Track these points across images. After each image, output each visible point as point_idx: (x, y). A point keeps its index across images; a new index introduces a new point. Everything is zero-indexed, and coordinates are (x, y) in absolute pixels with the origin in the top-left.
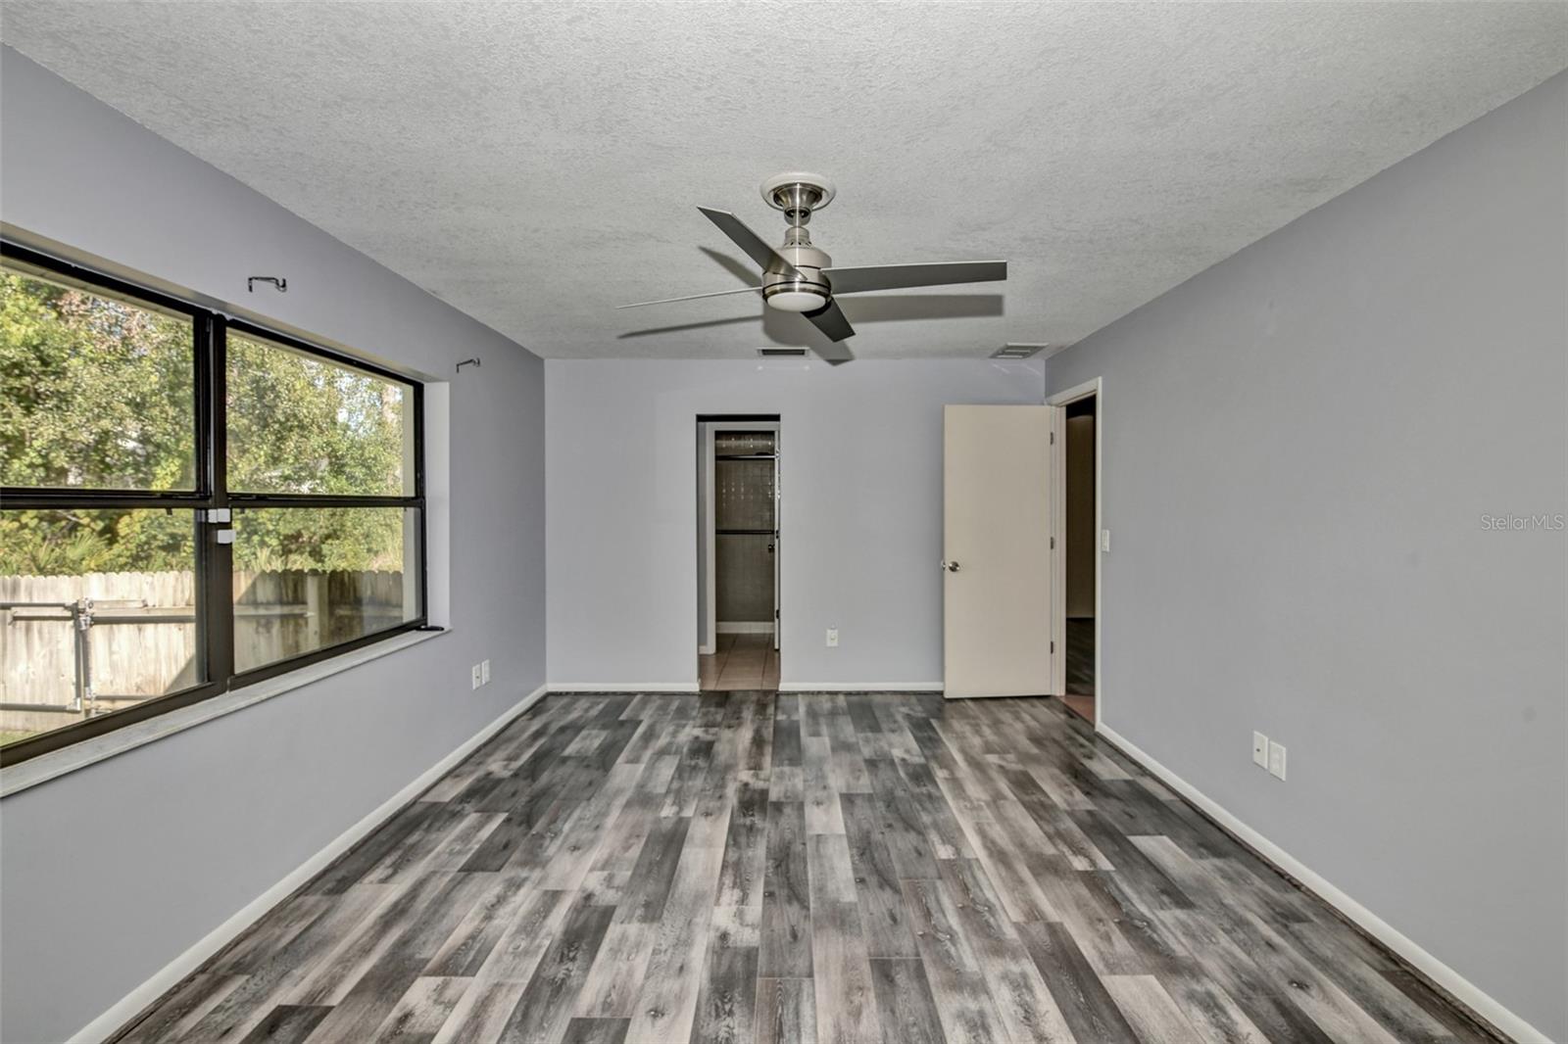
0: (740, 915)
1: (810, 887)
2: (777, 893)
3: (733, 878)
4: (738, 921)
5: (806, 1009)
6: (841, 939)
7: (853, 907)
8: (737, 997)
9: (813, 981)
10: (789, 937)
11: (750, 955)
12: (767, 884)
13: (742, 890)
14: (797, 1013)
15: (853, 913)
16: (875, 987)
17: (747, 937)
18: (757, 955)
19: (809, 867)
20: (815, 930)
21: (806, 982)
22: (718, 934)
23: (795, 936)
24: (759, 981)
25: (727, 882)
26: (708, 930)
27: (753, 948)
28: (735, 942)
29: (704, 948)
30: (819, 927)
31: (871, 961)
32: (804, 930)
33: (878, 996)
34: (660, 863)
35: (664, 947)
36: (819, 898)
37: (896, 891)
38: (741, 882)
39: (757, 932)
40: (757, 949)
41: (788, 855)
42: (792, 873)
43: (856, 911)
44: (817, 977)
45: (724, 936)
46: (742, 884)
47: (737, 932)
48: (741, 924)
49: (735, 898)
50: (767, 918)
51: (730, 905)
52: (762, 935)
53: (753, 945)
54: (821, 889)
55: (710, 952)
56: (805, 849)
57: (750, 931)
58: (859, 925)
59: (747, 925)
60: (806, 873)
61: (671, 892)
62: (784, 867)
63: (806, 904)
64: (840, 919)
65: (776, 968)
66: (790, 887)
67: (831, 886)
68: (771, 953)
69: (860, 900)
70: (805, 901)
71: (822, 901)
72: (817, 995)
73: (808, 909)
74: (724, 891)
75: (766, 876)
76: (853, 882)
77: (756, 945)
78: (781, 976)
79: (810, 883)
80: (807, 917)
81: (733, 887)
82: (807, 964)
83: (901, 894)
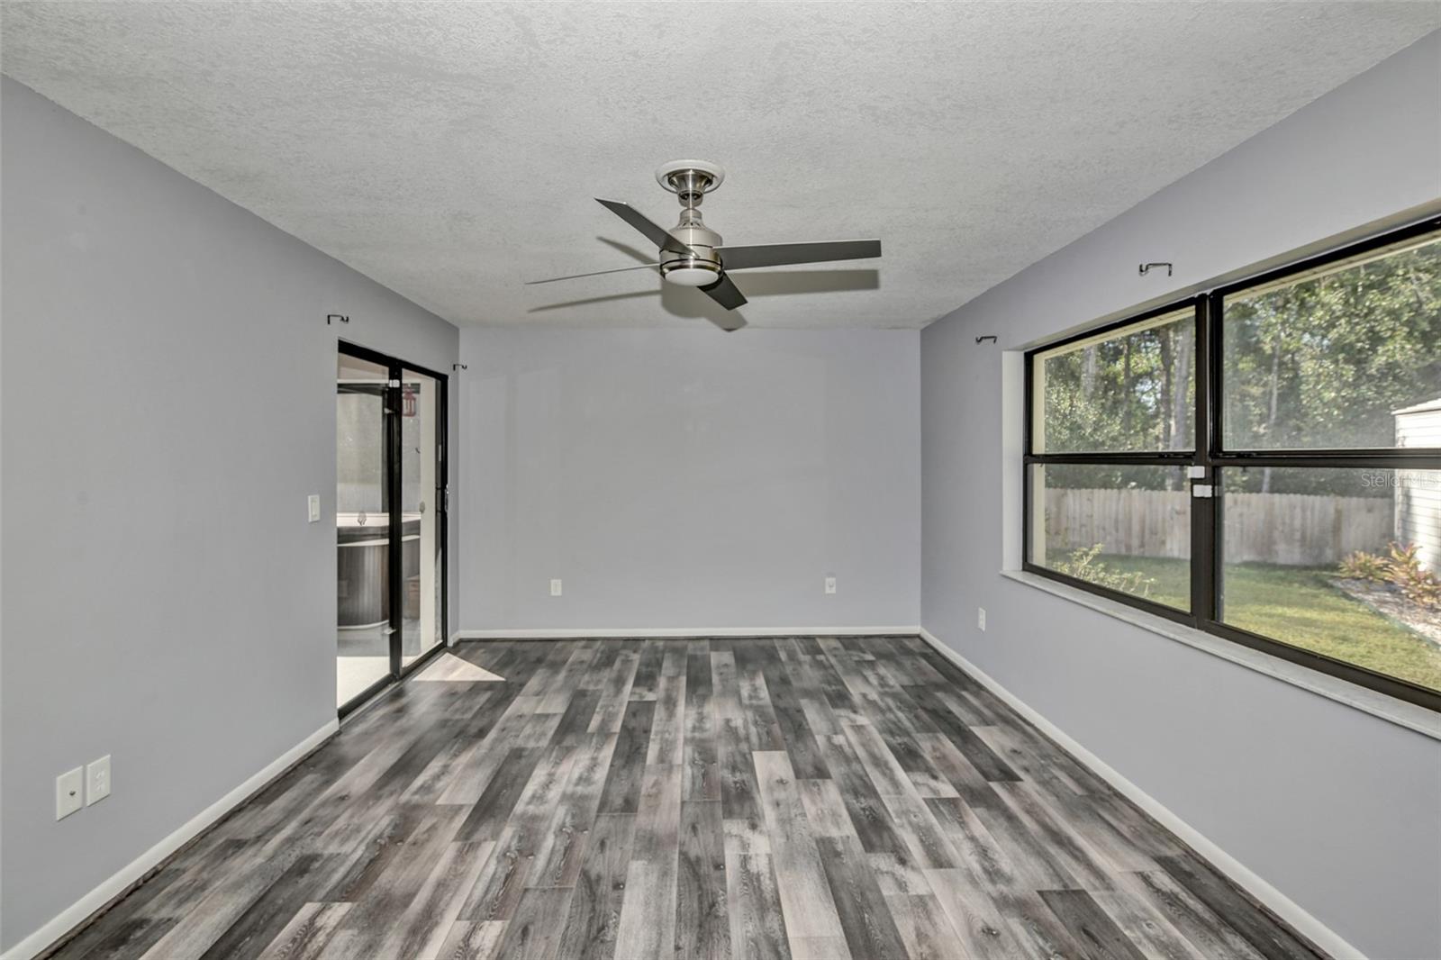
0: (745, 845)
1: (676, 876)
2: (712, 868)
3: (763, 888)
4: (745, 839)
5: (688, 785)
6: (655, 826)
7: (637, 856)
8: (733, 791)
9: (682, 798)
10: (699, 827)
11: (729, 814)
12: (723, 880)
13: (748, 871)
14: (694, 783)
15: (638, 849)
16: (639, 797)
17: (734, 827)
18: (723, 814)
19: (674, 905)
20: (676, 833)
21: (687, 797)
22: (759, 828)
23: (694, 828)
24: (720, 798)
25: (768, 882)
26: (769, 831)
27: (727, 818)
28: (743, 823)
29: (766, 818)
30: (672, 838)
31: (636, 811)
32: (686, 833)
33: (640, 792)
34: (860, 909)
35: (799, 818)
36: (667, 864)
37: (585, 874)
38: (751, 881)
39: (726, 830)
40: (724, 818)
41: (700, 926)
42: (695, 895)
43: (635, 851)
44: (679, 801)
45: (754, 827)
46: (751, 880)
47: (743, 831)
48: (741, 837)
49: (753, 862)
50: (720, 845)
51: (757, 855)
52: (722, 829)
53: (728, 821)
54: (665, 874)
55: (761, 815)
56: (678, 937)
57: (732, 831)
58: (636, 838)
59: (736, 836)
60: (680, 895)
61: (822, 869)
62: (706, 904)
63: (682, 857)
64: (652, 845)
65: (708, 805)
66: (696, 875)
67: (653, 879)
68: (713, 816)
69: (628, 862)
70: (683, 860)
71: (667, 861)
72: (679, 792)
73: (681, 853)
74: (768, 871)
75: (725, 891)
76: (627, 885)
77: (725, 821)
78: (705, 802)
79: (676, 882)
80: (682, 844)
81: (758, 873)
82: (685, 809)
83: (582, 869)
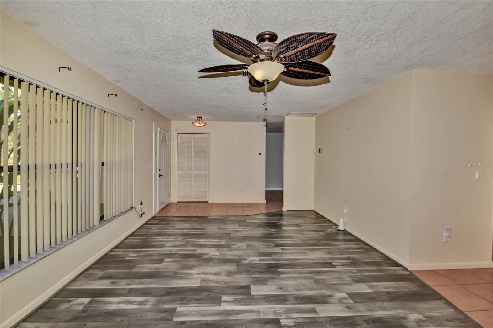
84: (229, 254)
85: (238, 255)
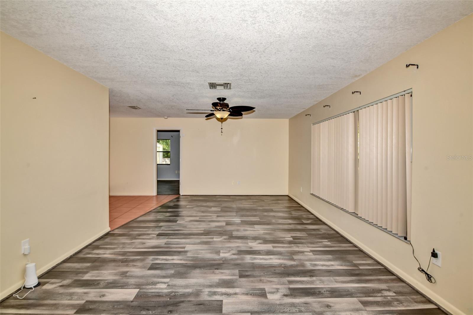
84: (239, 243)
85: (231, 242)
